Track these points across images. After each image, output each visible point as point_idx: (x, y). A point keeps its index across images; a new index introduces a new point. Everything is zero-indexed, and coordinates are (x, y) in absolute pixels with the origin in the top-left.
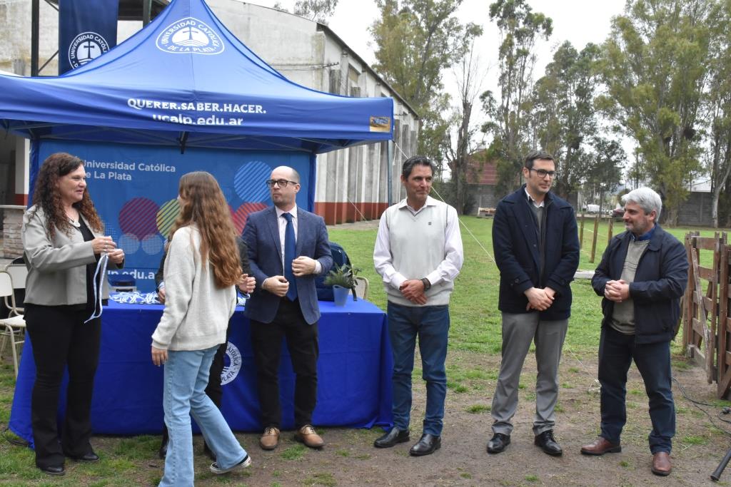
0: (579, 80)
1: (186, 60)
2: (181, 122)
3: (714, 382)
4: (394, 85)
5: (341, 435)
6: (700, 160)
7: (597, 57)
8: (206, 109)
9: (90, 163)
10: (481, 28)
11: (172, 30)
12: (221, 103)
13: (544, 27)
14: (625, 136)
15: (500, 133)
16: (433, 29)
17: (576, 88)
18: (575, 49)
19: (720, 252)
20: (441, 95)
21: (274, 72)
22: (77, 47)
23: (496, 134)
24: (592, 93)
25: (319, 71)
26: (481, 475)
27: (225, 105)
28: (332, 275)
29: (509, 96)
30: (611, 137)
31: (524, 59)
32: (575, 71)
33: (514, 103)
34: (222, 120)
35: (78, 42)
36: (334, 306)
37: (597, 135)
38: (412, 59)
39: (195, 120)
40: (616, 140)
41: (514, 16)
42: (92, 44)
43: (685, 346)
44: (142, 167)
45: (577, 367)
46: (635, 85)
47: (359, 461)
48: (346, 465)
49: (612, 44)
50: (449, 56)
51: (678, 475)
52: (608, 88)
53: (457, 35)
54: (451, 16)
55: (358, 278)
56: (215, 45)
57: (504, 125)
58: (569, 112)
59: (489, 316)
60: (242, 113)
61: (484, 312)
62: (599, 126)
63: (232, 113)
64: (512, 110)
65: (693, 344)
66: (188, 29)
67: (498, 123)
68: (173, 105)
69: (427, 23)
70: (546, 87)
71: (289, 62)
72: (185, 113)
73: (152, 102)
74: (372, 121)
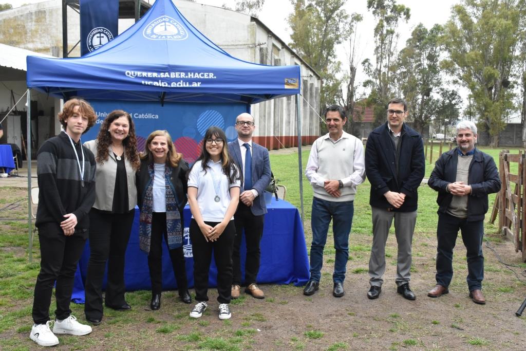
0: (429, 49)
1: (163, 44)
2: (160, 85)
3: (520, 251)
4: (304, 57)
5: (269, 289)
6: (514, 102)
7: (441, 33)
8: (177, 77)
9: (103, 114)
10: (361, 16)
11: (153, 25)
12: (186, 72)
13: (404, 14)
14: (461, 87)
15: (376, 87)
16: (329, 18)
17: (427, 55)
18: (426, 28)
19: (523, 163)
20: (335, 62)
21: (221, 51)
22: (92, 38)
23: (373, 88)
24: (438, 58)
25: (253, 49)
26: (361, 314)
27: (189, 73)
29: (381, 62)
30: (451, 88)
31: (391, 36)
32: (426, 43)
33: (385, 67)
34: (188, 83)
35: (93, 34)
37: (442, 87)
38: (315, 39)
39: (169, 84)
40: (455, 90)
41: (384, 7)
42: (102, 35)
43: (501, 228)
44: (136, 116)
45: (427, 243)
46: (468, 52)
47: (281, 305)
48: (272, 308)
49: (453, 24)
50: (340, 35)
51: (494, 313)
52: (449, 55)
53: (345, 21)
54: (341, 8)
55: (279, 186)
56: (182, 34)
57: (378, 82)
58: (422, 71)
59: (368, 209)
60: (200, 79)
61: (365, 207)
62: (443, 80)
63: (194, 78)
64: (384, 71)
65: (506, 226)
66: (163, 24)
67: (374, 80)
68: (155, 75)
69: (325, 14)
70: (407, 54)
71: (232, 43)
72: (163, 80)
73: (141, 73)
74: (286, 81)
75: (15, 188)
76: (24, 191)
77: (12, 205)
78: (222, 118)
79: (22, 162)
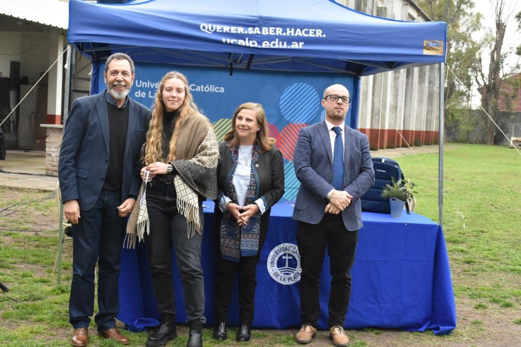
2: (248, 45)
5: (397, 336)
8: (271, 34)
9: (146, 83)
12: (284, 28)
20: (471, 14)
27: (288, 29)
28: (389, 189)
34: (285, 43)
36: (390, 217)
39: (260, 43)
44: (193, 87)
55: (414, 192)
60: (303, 37)
63: (294, 37)
68: (241, 30)
72: (251, 37)
73: (222, 26)
74: (425, 44)
75: (3, 187)
76: (16, 193)
77: (6, 210)
78: (318, 95)
79: (5, 152)
